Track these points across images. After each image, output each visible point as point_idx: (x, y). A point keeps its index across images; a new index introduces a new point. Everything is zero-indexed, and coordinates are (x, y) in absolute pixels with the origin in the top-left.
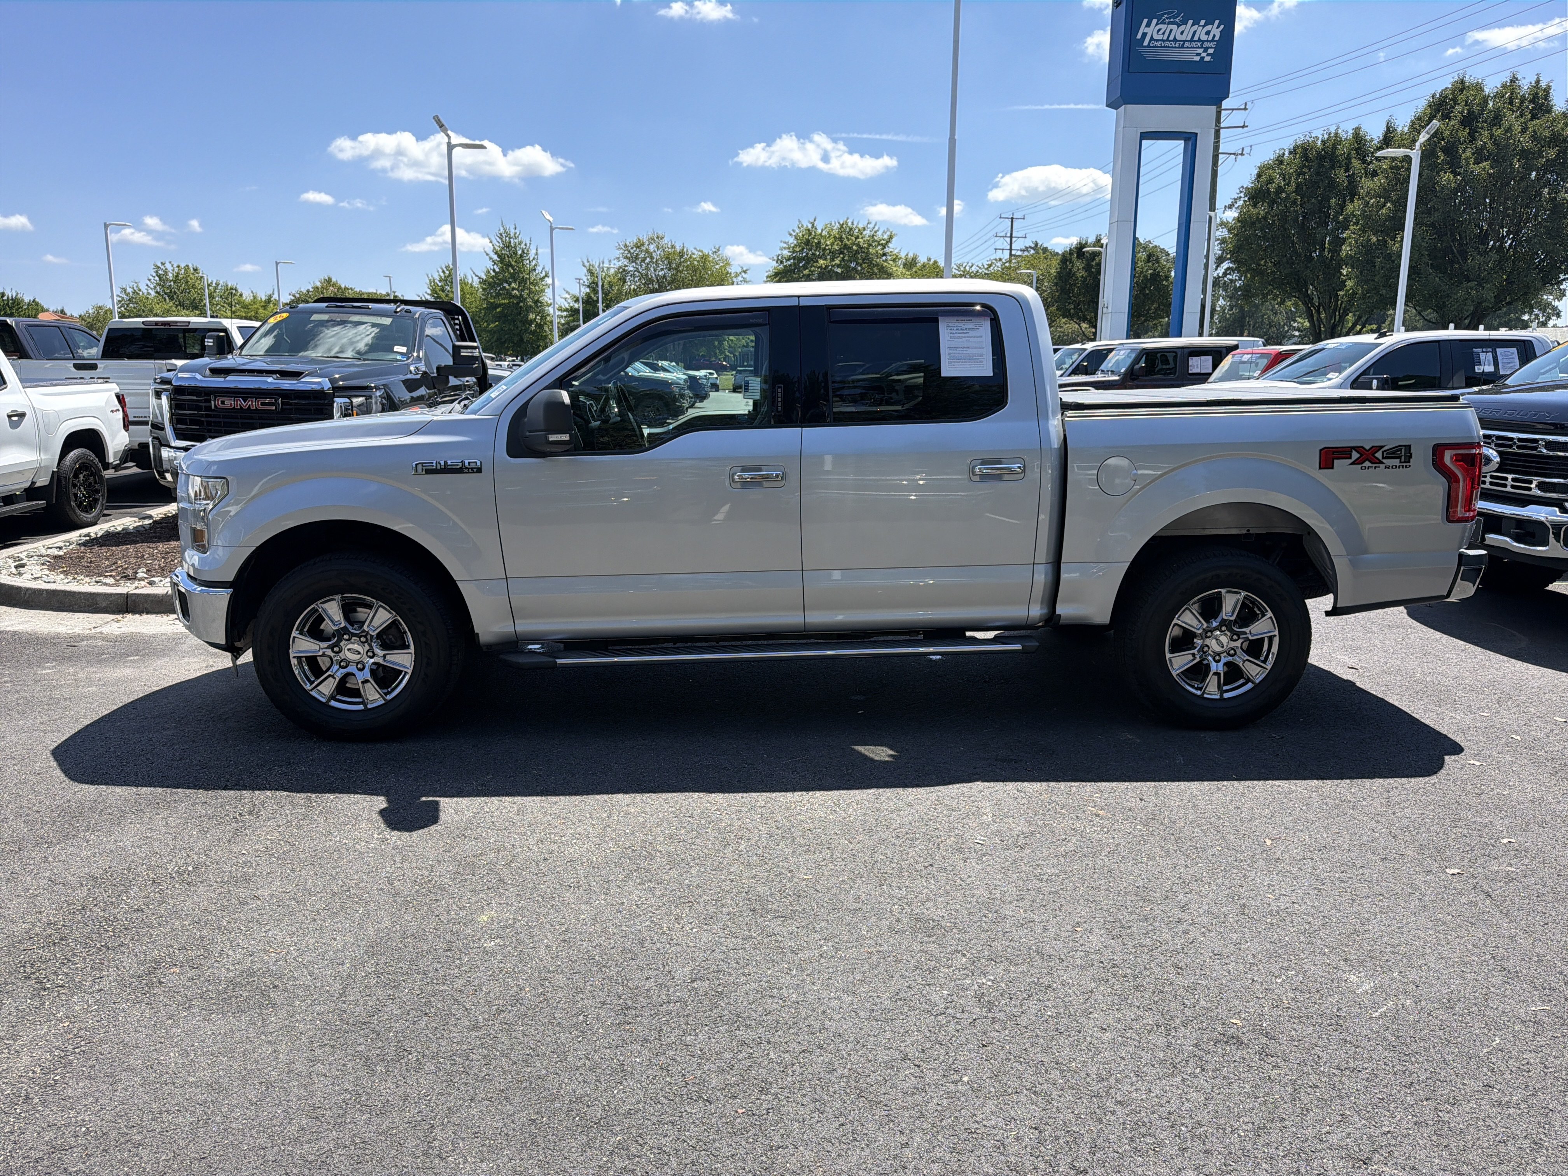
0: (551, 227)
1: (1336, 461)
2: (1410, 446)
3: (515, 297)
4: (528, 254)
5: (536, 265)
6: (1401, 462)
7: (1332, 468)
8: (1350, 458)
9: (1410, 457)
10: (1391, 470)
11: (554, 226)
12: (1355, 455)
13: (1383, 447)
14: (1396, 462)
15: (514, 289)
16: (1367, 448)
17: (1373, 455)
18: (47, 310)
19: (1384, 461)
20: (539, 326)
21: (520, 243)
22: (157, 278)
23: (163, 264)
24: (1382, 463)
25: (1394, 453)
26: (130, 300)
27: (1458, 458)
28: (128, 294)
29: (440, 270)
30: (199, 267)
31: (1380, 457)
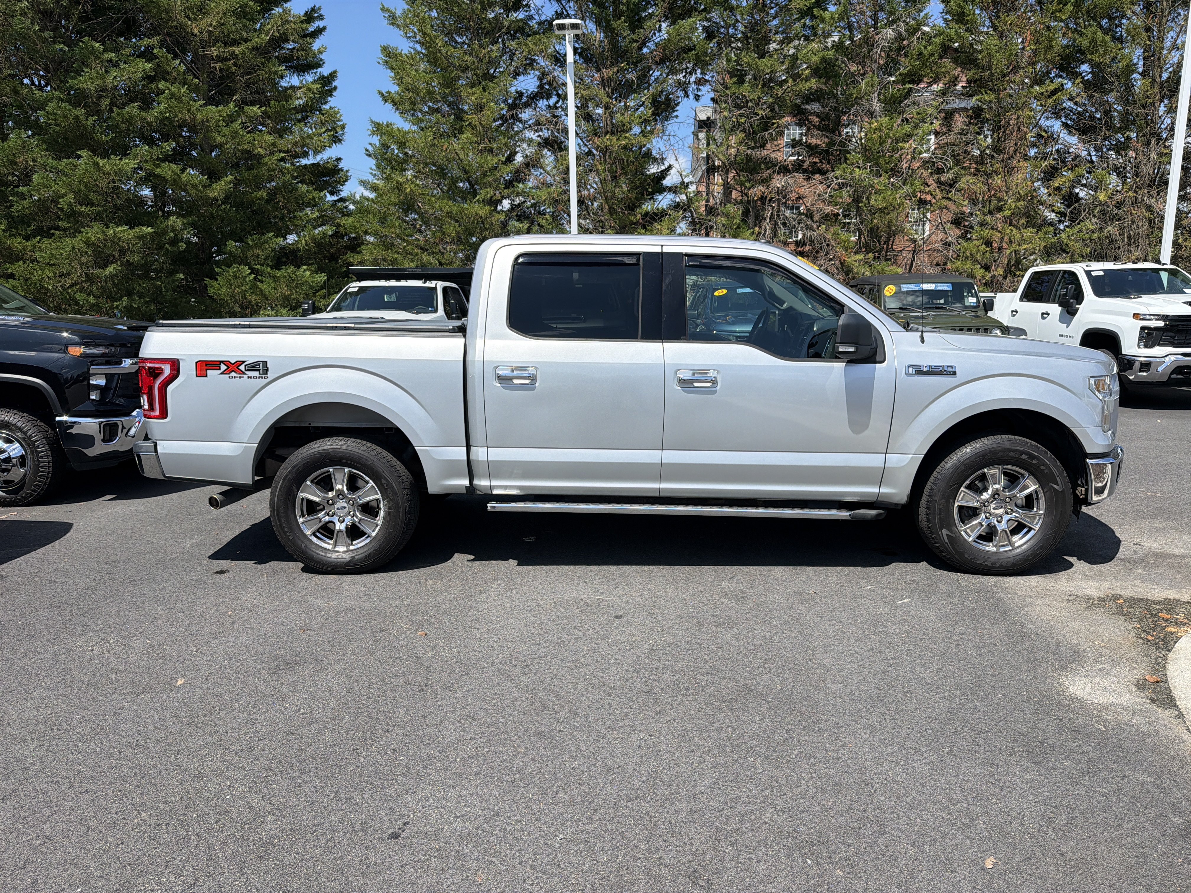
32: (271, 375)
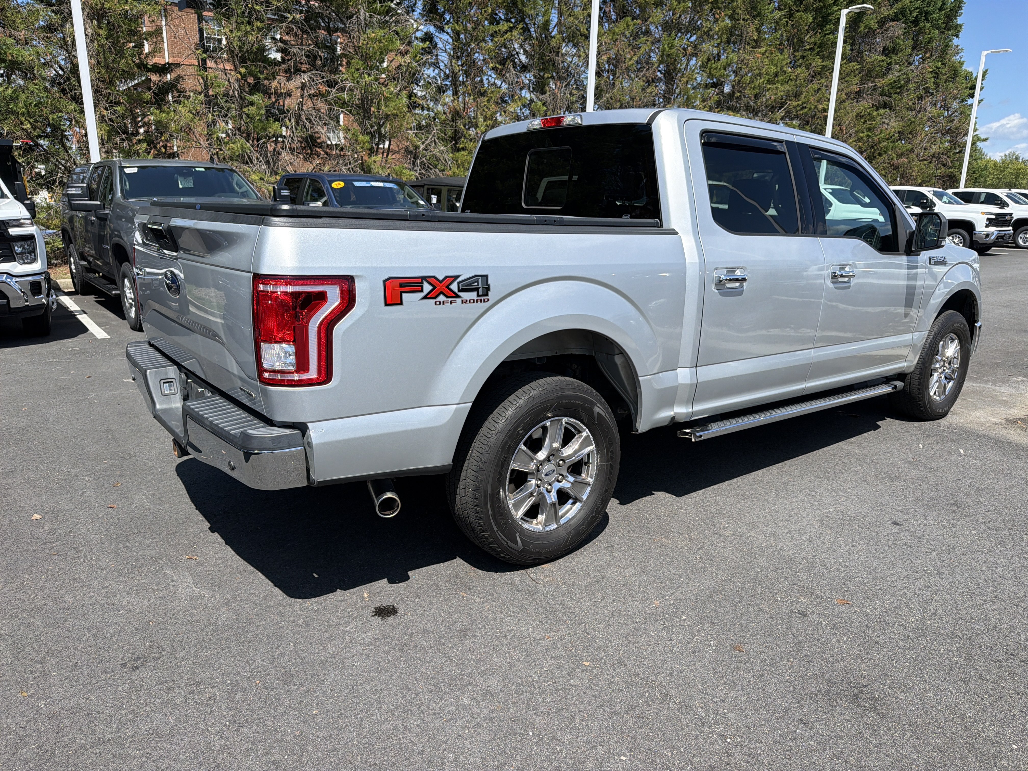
32: (493, 295)
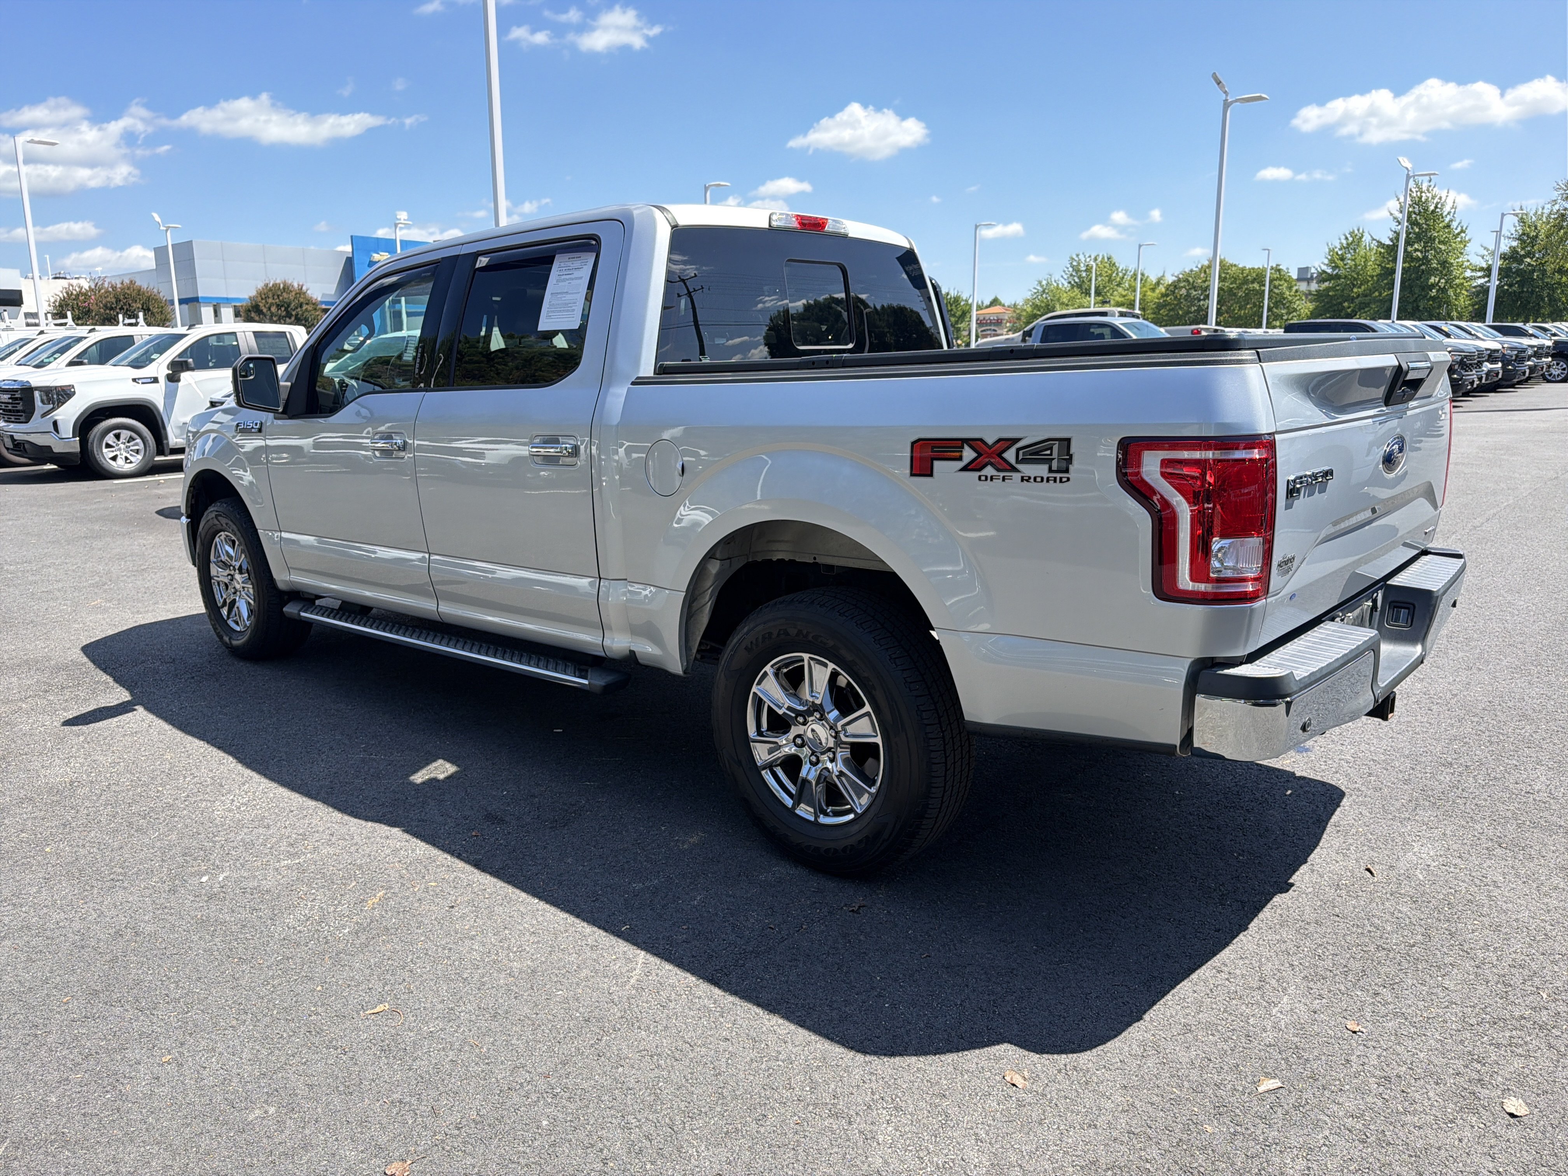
0: (1408, 175)
1: (936, 464)
2: (1068, 440)
3: (1418, 259)
4: (1441, 209)
5: (1451, 221)
6: (1050, 470)
7: (931, 475)
8: (960, 459)
9: (1070, 460)
10: (1032, 484)
11: (1411, 174)
12: (968, 454)
13: (1017, 440)
14: (1041, 470)
15: (1416, 250)
16: (990, 441)
17: (1000, 455)
18: (1004, 306)
19: (1019, 466)
20: (1443, 290)
21: (1433, 198)
22: (1071, 269)
23: (1078, 255)
24: (1015, 470)
25: (1036, 453)
26: (1044, 291)
27: (1169, 468)
28: (1042, 286)
29: (1343, 237)
30: (1113, 256)
31: (1012, 460)
